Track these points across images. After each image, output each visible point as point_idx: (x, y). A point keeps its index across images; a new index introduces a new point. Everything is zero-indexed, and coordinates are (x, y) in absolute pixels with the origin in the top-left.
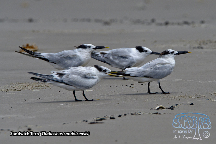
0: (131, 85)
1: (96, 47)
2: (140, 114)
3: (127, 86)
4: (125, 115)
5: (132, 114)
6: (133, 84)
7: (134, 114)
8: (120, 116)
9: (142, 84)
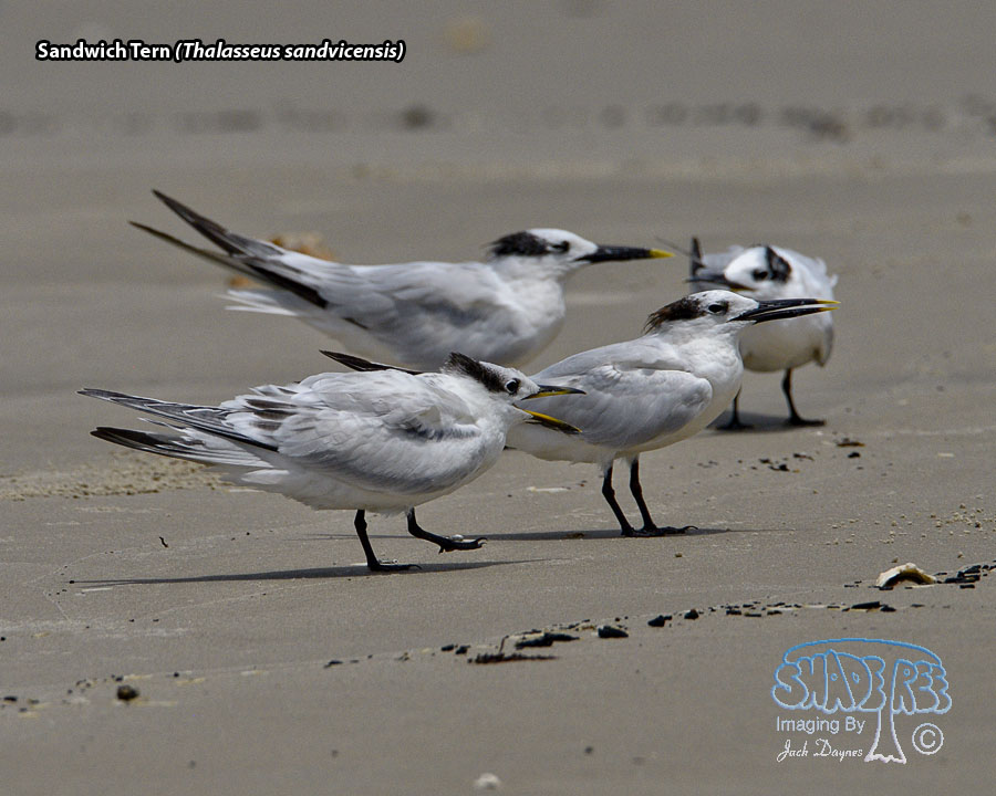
0: (791, 456)
1: (601, 250)
2: (777, 612)
3: (766, 461)
4: (693, 615)
5: (732, 612)
6: (803, 453)
7: (747, 610)
8: (659, 622)
9: (855, 455)
